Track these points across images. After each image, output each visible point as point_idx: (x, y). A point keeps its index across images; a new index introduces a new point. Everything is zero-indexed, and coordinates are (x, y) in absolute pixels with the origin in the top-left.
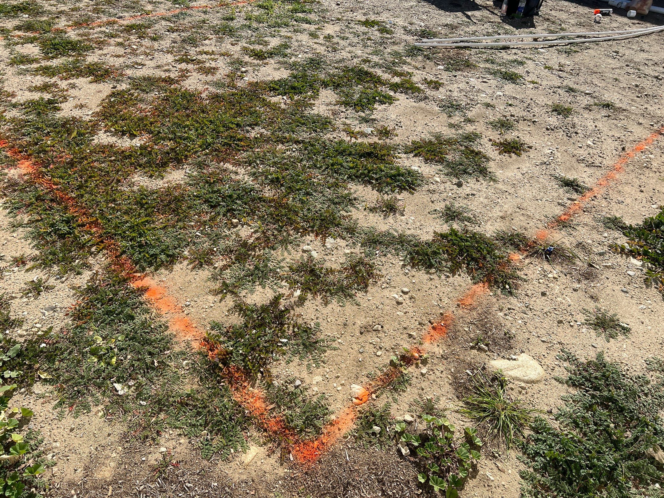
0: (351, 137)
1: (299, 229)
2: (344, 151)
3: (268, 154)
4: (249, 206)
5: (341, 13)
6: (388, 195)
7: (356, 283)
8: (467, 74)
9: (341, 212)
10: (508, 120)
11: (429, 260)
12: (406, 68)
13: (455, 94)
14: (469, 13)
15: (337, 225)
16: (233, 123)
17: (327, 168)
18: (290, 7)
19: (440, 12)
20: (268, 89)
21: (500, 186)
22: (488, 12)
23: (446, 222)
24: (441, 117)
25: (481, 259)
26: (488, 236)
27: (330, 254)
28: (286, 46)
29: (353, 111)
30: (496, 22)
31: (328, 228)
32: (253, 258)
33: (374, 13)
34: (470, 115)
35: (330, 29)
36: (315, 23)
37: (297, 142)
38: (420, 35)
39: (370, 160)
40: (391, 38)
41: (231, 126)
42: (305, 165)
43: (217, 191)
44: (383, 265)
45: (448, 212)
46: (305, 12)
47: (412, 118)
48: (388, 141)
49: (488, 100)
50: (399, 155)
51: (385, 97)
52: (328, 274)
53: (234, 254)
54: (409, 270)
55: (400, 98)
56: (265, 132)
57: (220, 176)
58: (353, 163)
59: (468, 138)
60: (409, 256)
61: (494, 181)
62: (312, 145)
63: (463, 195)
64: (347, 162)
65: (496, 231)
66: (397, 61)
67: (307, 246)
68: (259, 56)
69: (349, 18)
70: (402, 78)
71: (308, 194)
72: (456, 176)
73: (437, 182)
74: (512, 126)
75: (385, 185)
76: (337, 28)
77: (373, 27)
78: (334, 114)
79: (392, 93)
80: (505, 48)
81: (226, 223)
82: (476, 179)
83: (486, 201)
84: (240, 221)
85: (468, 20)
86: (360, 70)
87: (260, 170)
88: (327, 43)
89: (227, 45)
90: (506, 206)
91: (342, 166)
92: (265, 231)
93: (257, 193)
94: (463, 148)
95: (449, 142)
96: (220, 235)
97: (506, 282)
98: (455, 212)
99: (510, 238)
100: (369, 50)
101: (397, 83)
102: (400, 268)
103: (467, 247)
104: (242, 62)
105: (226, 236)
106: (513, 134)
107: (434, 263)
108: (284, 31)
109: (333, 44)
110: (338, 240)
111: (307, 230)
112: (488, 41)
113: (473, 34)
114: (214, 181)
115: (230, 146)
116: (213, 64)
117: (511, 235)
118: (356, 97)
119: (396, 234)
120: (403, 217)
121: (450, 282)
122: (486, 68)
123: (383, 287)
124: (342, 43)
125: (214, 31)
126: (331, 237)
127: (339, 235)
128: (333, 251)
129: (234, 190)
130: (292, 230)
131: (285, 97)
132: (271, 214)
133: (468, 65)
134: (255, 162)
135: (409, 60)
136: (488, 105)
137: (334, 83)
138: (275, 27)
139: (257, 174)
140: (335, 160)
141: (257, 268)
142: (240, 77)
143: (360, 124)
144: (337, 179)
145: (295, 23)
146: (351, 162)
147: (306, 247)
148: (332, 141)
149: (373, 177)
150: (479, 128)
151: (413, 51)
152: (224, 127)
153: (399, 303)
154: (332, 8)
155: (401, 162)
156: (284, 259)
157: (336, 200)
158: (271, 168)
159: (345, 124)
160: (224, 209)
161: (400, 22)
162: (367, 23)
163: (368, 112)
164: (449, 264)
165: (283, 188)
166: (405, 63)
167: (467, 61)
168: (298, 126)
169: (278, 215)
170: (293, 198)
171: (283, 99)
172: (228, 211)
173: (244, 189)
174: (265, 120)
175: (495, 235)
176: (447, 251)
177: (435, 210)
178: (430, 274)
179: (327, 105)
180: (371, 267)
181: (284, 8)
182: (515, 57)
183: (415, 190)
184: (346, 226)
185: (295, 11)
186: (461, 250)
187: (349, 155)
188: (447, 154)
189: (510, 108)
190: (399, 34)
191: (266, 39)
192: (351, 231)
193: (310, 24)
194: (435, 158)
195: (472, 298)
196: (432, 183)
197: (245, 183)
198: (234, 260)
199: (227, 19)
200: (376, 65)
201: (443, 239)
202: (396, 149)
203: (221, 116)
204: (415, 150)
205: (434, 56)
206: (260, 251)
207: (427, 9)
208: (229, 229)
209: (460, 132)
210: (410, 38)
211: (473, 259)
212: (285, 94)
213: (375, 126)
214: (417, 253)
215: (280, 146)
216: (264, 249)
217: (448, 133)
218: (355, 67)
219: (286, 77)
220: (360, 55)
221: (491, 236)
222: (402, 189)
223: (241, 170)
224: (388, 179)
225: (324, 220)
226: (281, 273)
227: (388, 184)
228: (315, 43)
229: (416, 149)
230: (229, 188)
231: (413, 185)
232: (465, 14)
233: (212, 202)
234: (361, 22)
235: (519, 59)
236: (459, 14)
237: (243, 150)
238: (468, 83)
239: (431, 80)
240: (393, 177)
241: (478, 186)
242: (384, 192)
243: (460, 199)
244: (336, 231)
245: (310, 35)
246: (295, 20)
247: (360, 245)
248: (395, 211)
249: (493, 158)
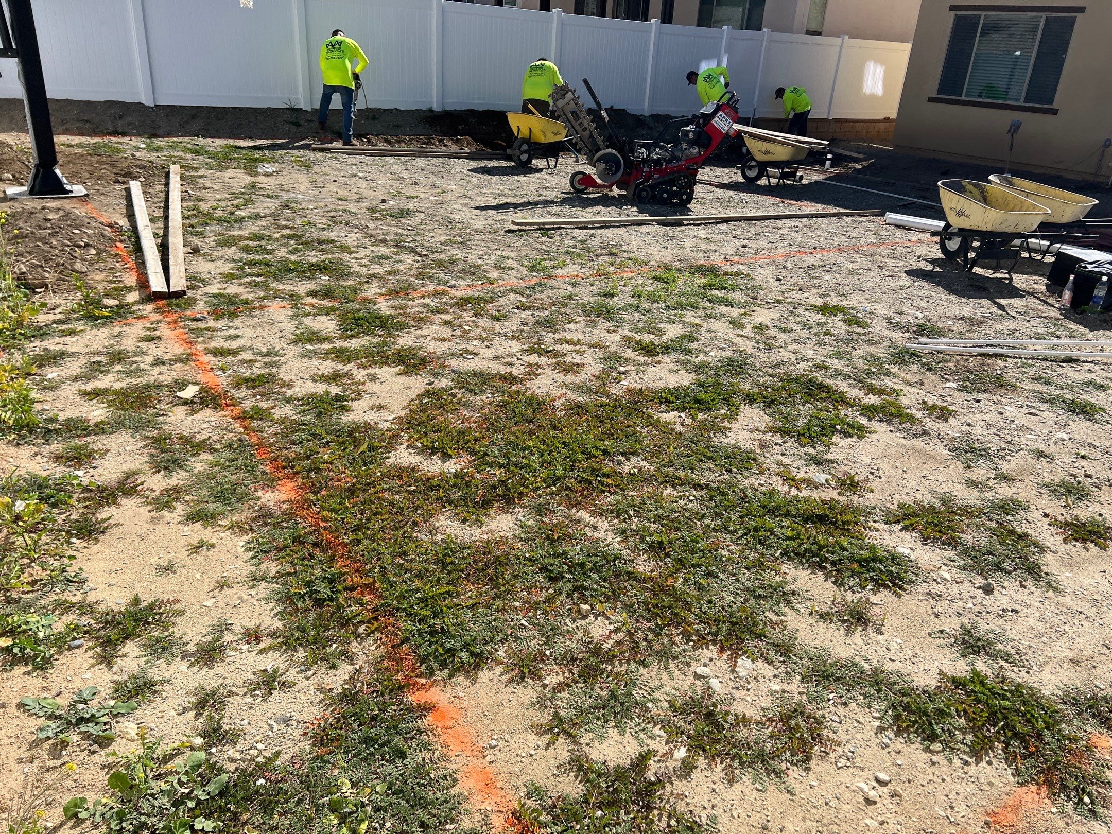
0: (790, 486)
1: (691, 635)
2: (777, 508)
3: (648, 502)
4: (610, 584)
5: (783, 292)
6: (854, 592)
7: (789, 749)
8: (999, 398)
9: (767, 614)
10: (1079, 483)
11: (931, 724)
12: (889, 382)
13: (978, 431)
14: (1003, 302)
15: (760, 636)
16: (597, 448)
17: (746, 534)
18: (701, 281)
19: (951, 297)
20: (657, 400)
21: (1068, 600)
22: (1037, 301)
23: (964, 656)
24: (952, 467)
25: (1032, 737)
26: (1047, 693)
27: (743, 687)
28: (691, 338)
29: (796, 445)
30: (1051, 318)
31: (743, 640)
32: (608, 677)
33: (838, 294)
34: (1005, 467)
35: (763, 316)
36: (741, 305)
37: (698, 486)
38: (915, 332)
39: (823, 529)
40: (865, 334)
41: (594, 452)
42: (709, 526)
43: (562, 554)
44: (840, 723)
45: (966, 638)
46: (725, 289)
47: (898, 465)
48: (855, 498)
49: (1042, 446)
50: (876, 525)
51: (852, 426)
52: (738, 724)
53: (578, 666)
54: (890, 739)
55: (877, 429)
56: (647, 466)
57: (570, 530)
58: (793, 530)
59: (1002, 507)
60: (890, 712)
61: (1055, 589)
62: (723, 494)
63: (994, 609)
64: (782, 527)
65: (1062, 686)
66: (874, 370)
67: (703, 668)
68: (649, 350)
69: (796, 301)
70: (883, 397)
71: (710, 574)
72: (981, 572)
73: (945, 580)
74: (1088, 495)
75: (848, 574)
76: (775, 314)
77: (835, 315)
78: (762, 446)
79: (864, 421)
80: (1070, 360)
81: (570, 609)
82: (1021, 582)
83: (1040, 626)
84: (592, 609)
85: (1001, 312)
86: (810, 381)
87: (633, 527)
88: (758, 337)
89: (601, 333)
90: (1081, 640)
91: (772, 533)
92: (633, 631)
93: (625, 564)
94: (994, 525)
95: (968, 511)
96: (558, 628)
97: (1083, 789)
98: (979, 639)
99: (1091, 702)
100: (827, 350)
101: (873, 405)
102: (872, 733)
103: (1005, 709)
104: (620, 358)
105: (568, 631)
106: (1090, 509)
107: (939, 731)
108: (689, 316)
109: (768, 338)
110: (760, 663)
111: (704, 638)
112: (1040, 348)
113: (1009, 334)
114: (559, 537)
115: (590, 483)
116: (577, 359)
117: (1092, 698)
118: (802, 422)
119: (867, 667)
120: (880, 637)
121: (970, 774)
122: (1036, 391)
123: (840, 765)
124: (782, 337)
125: (584, 312)
126: (748, 657)
127: (762, 655)
128: (749, 683)
129: (589, 555)
130: (678, 635)
131: (683, 415)
132: (646, 603)
133: (1001, 384)
134: (626, 512)
135: (895, 369)
136: (1040, 454)
137: (765, 398)
138: (676, 309)
139: (628, 533)
140: (760, 522)
141: (613, 696)
142: (615, 379)
143: (807, 465)
144: (763, 554)
145: (708, 304)
146: (788, 527)
147: (701, 670)
148: (756, 490)
149: (826, 558)
150: (1024, 491)
151: (903, 356)
152: (583, 453)
153: (869, 802)
154: (769, 284)
155: (878, 537)
156: (661, 686)
157: (759, 591)
158: (652, 525)
159: (780, 464)
160: (570, 585)
161: (882, 309)
162: (824, 309)
163: (820, 448)
164: (969, 738)
165: (668, 560)
166: (888, 374)
167: (999, 377)
168: (701, 461)
169: (657, 605)
170: (684, 579)
171: (680, 417)
172: (576, 589)
173: (605, 556)
174: (649, 447)
175: (1060, 693)
176: (965, 711)
177: (942, 632)
178: (932, 752)
179: (752, 431)
180: (818, 722)
181: (692, 282)
182: (1089, 377)
183: (905, 590)
184: (775, 640)
185: (711, 287)
186: (993, 714)
187: (787, 515)
188: (963, 532)
189: (1083, 463)
190: (879, 328)
191: (661, 326)
192: (784, 650)
193: (732, 306)
194: (941, 537)
195: (1015, 813)
196: (935, 580)
197: (608, 546)
198: (576, 676)
199: (605, 295)
200: (838, 374)
201: (956, 687)
202: (869, 513)
203: (581, 435)
204: (904, 519)
205: (941, 365)
206: (621, 664)
207: (927, 293)
208: (574, 621)
209: (988, 495)
210: (897, 335)
211: (1016, 735)
212: (684, 409)
213: (833, 471)
214: (907, 708)
215: (669, 490)
216: (628, 663)
217: (966, 496)
218: (802, 375)
219: (687, 384)
220: (811, 357)
221: (1053, 694)
222: (880, 585)
223: (603, 524)
224: (855, 565)
225: (736, 623)
226: (655, 711)
227: (854, 574)
228: (738, 335)
229: (906, 517)
230: (581, 550)
231: (900, 580)
232: (995, 303)
233: (551, 571)
234: (816, 307)
235: (1098, 380)
236: (985, 302)
237: (609, 492)
238: (1001, 413)
239: (934, 405)
240: (865, 563)
241: (1023, 596)
242: (846, 586)
243: (990, 617)
244: (756, 647)
245: (731, 323)
246: (709, 301)
247: (799, 678)
248: (866, 625)
249: (1053, 548)
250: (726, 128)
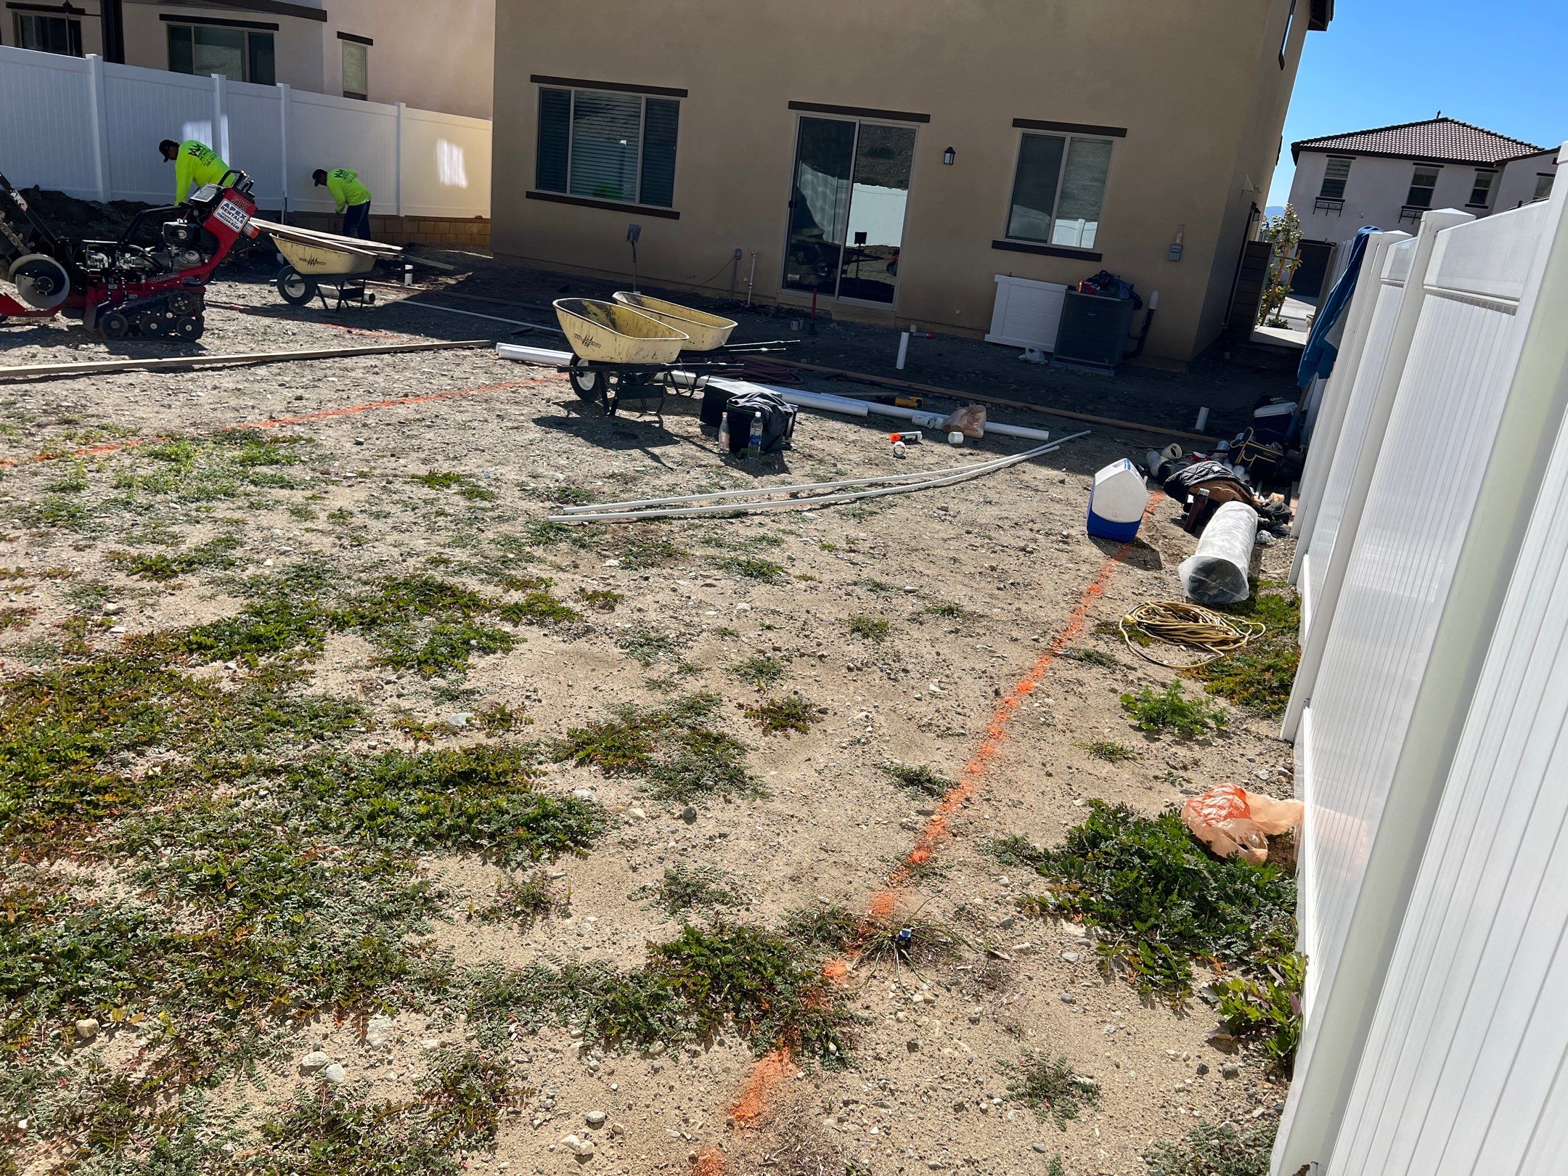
0: (417, 740)
1: (287, 1008)
2: (401, 777)
3: (186, 816)
4: (132, 970)
5: (367, 461)
6: (524, 870)
7: (462, 1129)
8: (670, 571)
9: (405, 938)
10: (769, 659)
11: (645, 1019)
12: (534, 570)
13: (652, 616)
14: (657, 451)
15: (396, 977)
16: (78, 748)
17: (358, 827)
18: (236, 453)
19: (596, 450)
20: (182, 649)
21: (777, 805)
22: (693, 447)
23: (673, 913)
24: (628, 668)
25: (763, 991)
26: (771, 928)
27: (381, 1061)
28: (230, 543)
29: (418, 678)
30: (712, 466)
31: (372, 989)
32: (146, 1126)
33: (448, 458)
34: (689, 656)
35: (342, 498)
36: (305, 485)
37: (271, 772)
38: (557, 499)
39: (471, 790)
40: (492, 509)
41: (73, 755)
42: (297, 829)
43: (29, 946)
44: (530, 1061)
45: (673, 887)
46: (277, 462)
47: (561, 678)
48: (510, 737)
49: (723, 623)
50: (542, 768)
51: (491, 637)
52: (381, 1122)
53: (86, 1127)
54: (599, 1059)
55: (527, 635)
56: (178, 758)
57: (40, 899)
58: (428, 803)
59: (692, 707)
60: (593, 1022)
61: (764, 796)
62: (313, 775)
63: (701, 841)
64: (411, 803)
65: (786, 914)
66: (511, 556)
67: (313, 1055)
68: (159, 570)
69: (389, 471)
70: (529, 591)
71: (308, 904)
72: (679, 798)
73: (638, 818)
74: (780, 671)
75: (514, 845)
76: (361, 493)
77: (448, 487)
78: (368, 688)
79: (508, 628)
80: (739, 515)
81: (58, 1036)
82: (725, 796)
83: (752, 846)
84: (101, 1022)
85: (656, 464)
86: (426, 583)
87: (164, 864)
88: (338, 529)
89: (62, 550)
90: (796, 850)
91: (397, 814)
92: (183, 1035)
93: (155, 929)
94: (686, 732)
95: (654, 722)
96: (39, 1075)
97: (827, 1035)
98: (688, 885)
99: (819, 924)
100: (443, 537)
101: (517, 604)
102: (574, 1059)
103: (728, 966)
104: (105, 588)
105: (59, 1074)
106: (784, 688)
107: (656, 1024)
108: (222, 509)
109: (353, 530)
110: (403, 1016)
111: (309, 1007)
112: (703, 504)
113: (669, 491)
114: (19, 919)
115: (71, 809)
116: (21, 602)
117: (819, 918)
118: (421, 643)
119: (555, 968)
120: (568, 921)
121: (702, 1066)
122: (707, 557)
123: (536, 1122)
124: (374, 525)
125: (24, 520)
126: (383, 1014)
127: (404, 1003)
128: (389, 1052)
129: (83, 933)
130: (266, 1016)
131: (232, 664)
132: (201, 983)
133: (670, 554)
134: (148, 842)
135: (538, 552)
136: (724, 633)
137: (362, 617)
138: (198, 500)
139: (156, 876)
140: (378, 803)
141: (160, 1155)
142: (101, 625)
143: (436, 705)
144: (387, 851)
145: (252, 488)
146: (420, 801)
147: (309, 1059)
148: (366, 757)
149: (481, 831)
150: (712, 682)
151: (547, 533)
152: (51, 760)
153: (582, 1158)
154: (345, 451)
155: (547, 784)
156: (246, 1108)
157: (390, 908)
158: (198, 852)
159: (397, 711)
160: (52, 995)
161: (510, 473)
162: (431, 480)
163: (452, 676)
164: (694, 1018)
165: (232, 901)
166: (531, 559)
167: (666, 546)
168: (272, 730)
169: (222, 980)
170: (265, 923)
171: (227, 668)
172: (64, 998)
173: (115, 927)
174: (178, 727)
175: (785, 923)
176: (684, 986)
177: (644, 889)
178: (652, 1056)
179: (349, 670)
180: (499, 1072)
181: (221, 457)
182: (762, 531)
183: (590, 847)
184: (421, 974)
185: (253, 461)
186: (716, 978)
187: (415, 784)
188: (651, 750)
189: (770, 634)
190: (510, 499)
191: (176, 529)
192: (436, 984)
193: (292, 488)
194: (626, 763)
195: (759, 1096)
196: (626, 823)
197: (118, 908)
198: (85, 1146)
199: (63, 490)
200: (464, 568)
201: (670, 958)
202: (532, 754)
203: (43, 733)
204: (577, 751)
205: (595, 539)
206: (168, 1098)
207: (566, 447)
208: (69, 1053)
209: (674, 695)
210: (534, 506)
211: (747, 995)
212: (233, 655)
213: (475, 705)
214: (614, 1008)
215: (223, 788)
216: (181, 1090)
217: (649, 702)
218: (413, 577)
219: (233, 614)
220: (422, 549)
221: (778, 928)
222: (558, 849)
223: (105, 873)
224: (521, 831)
225: (359, 967)
226: (238, 1153)
227: (521, 843)
228: (307, 530)
229: (580, 747)
230: (67, 928)
231: (583, 834)
232: (648, 453)
233: (11, 981)
234: (418, 477)
235: (770, 535)
236: (636, 453)
237: (111, 816)
238: (674, 590)
239: (594, 592)
240: (533, 825)
241: (730, 813)
242: (513, 864)
243: (697, 852)
244: (394, 993)
245: (293, 513)
246: (253, 482)
247: (463, 1017)
248: (547, 910)
249: (753, 744)
250: (240, 225)
